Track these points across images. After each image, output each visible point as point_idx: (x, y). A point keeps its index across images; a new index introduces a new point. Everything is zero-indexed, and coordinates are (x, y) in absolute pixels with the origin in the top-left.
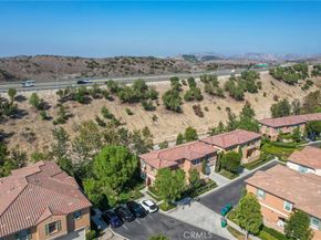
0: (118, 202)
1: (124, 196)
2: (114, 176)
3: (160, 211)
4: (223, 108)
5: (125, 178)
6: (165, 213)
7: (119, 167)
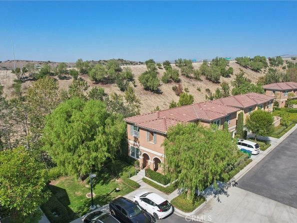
0: (93, 202)
1: (101, 190)
2: (81, 150)
3: (178, 211)
4: (203, 90)
5: (103, 154)
6: (187, 215)
7: (90, 133)
